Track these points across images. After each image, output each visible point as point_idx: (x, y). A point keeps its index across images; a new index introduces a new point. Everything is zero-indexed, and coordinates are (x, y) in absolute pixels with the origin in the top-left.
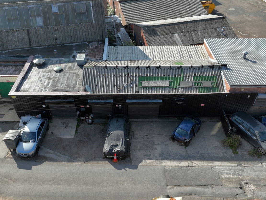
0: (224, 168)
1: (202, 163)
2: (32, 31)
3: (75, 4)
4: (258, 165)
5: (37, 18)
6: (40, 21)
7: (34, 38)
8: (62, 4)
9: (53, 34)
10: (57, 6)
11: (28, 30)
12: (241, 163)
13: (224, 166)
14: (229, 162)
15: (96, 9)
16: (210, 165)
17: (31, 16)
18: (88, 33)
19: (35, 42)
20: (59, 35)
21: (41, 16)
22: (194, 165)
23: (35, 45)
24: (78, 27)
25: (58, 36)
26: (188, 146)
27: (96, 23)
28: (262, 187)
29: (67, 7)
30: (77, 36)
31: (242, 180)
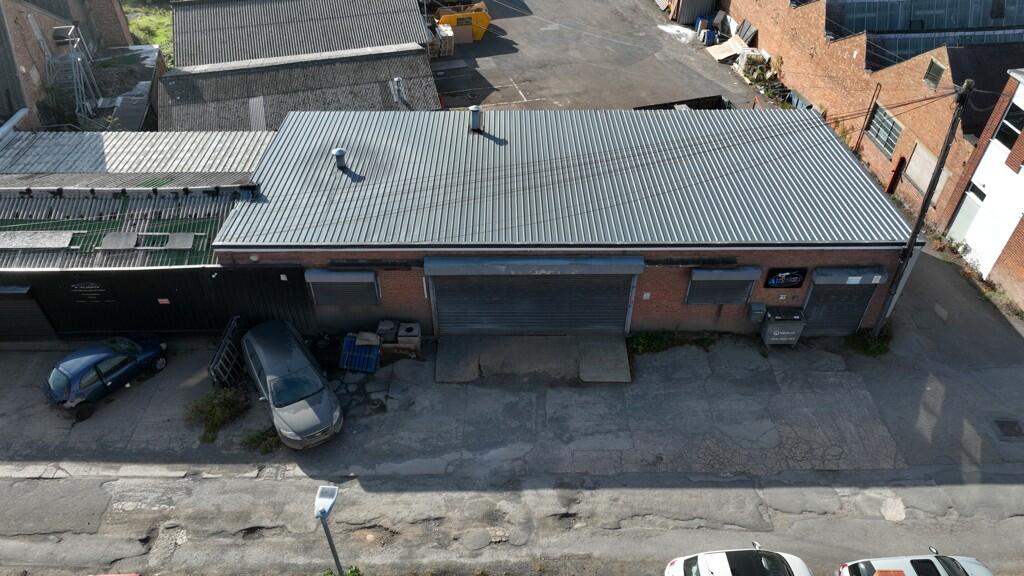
0: (139, 481)
1: (87, 469)
4: (247, 475)
12: (201, 469)
13: (143, 477)
14: (166, 466)
16: (105, 476)
22: (60, 474)
26: (87, 421)
28: (208, 537)
31: (167, 518)
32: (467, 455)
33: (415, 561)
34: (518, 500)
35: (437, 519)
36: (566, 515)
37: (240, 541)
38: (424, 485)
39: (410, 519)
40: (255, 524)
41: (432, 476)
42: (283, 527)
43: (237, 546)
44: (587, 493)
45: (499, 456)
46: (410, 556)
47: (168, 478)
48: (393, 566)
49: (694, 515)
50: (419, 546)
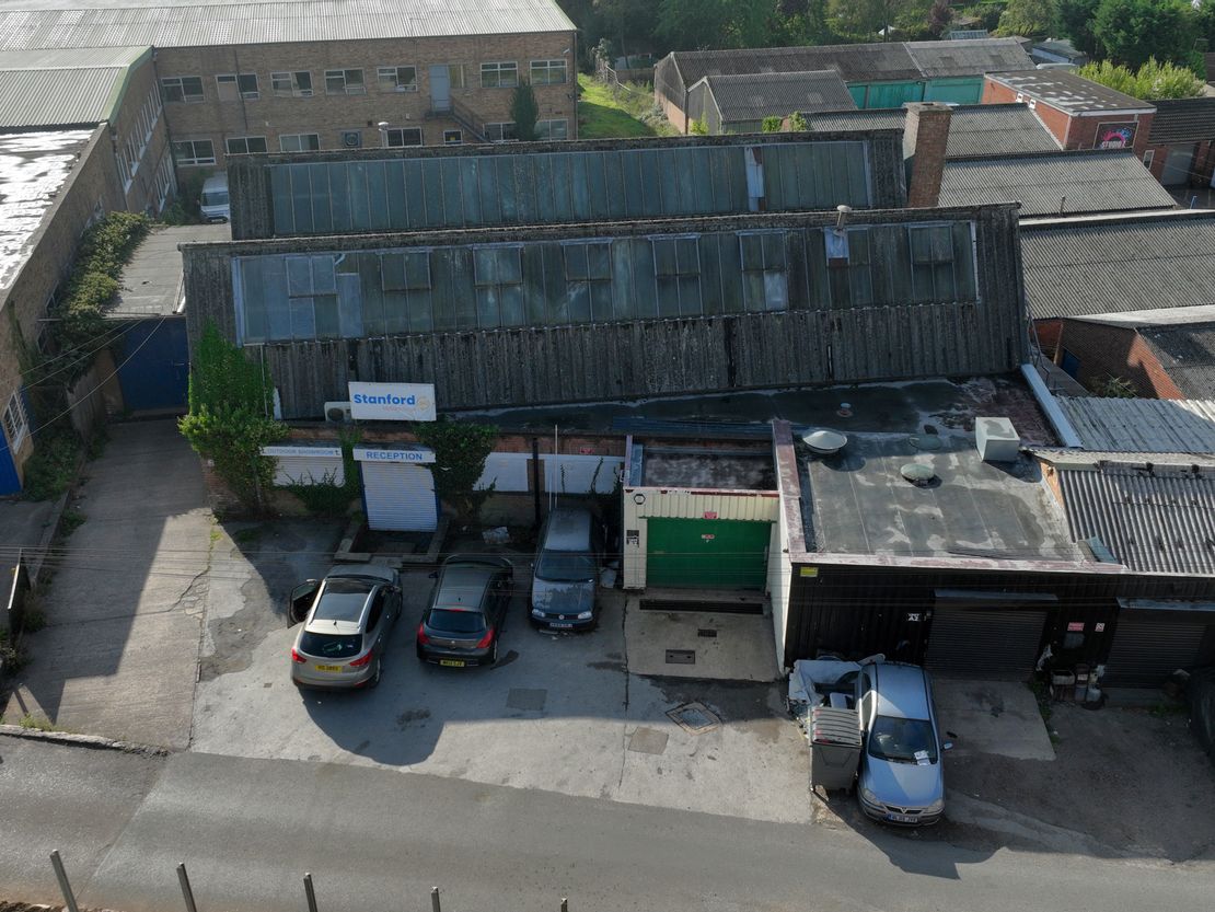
2: (742, 329)
3: (913, 230)
5: (767, 279)
6: (775, 290)
7: (747, 353)
8: (865, 227)
9: (819, 343)
10: (846, 237)
11: (729, 324)
15: (990, 250)
17: (746, 270)
18: (956, 344)
19: (749, 372)
20: (843, 346)
21: (781, 270)
23: (749, 384)
24: (919, 319)
25: (838, 352)
27: (986, 305)
29: (879, 240)
30: (911, 353)
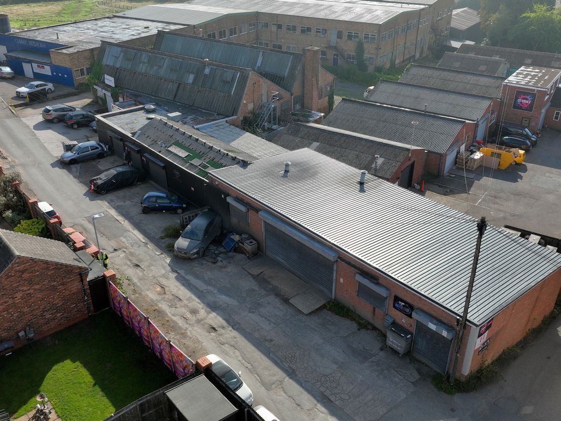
2: (181, 86)
3: (225, 71)
4: (157, 253)
5: (191, 75)
6: (191, 78)
7: (180, 93)
8: (215, 67)
9: (195, 94)
10: (210, 69)
11: (180, 84)
12: (149, 243)
13: (136, 236)
14: (144, 237)
15: (240, 81)
17: (187, 72)
18: (223, 105)
19: (178, 98)
21: (194, 74)
22: (123, 223)
23: (177, 101)
24: (217, 95)
25: (197, 98)
27: (233, 96)
28: (127, 259)
29: (217, 72)
30: (212, 104)
31: (126, 248)
32: (215, 291)
33: (158, 303)
34: (208, 313)
35: (180, 299)
36: (214, 329)
37: (131, 266)
38: (191, 289)
39: (173, 293)
40: (140, 265)
41: (197, 288)
42: (144, 270)
43: (129, 266)
44: (230, 328)
45: (223, 299)
46: (159, 301)
47: (140, 240)
48: (152, 299)
49: (252, 363)
50: (165, 301)
